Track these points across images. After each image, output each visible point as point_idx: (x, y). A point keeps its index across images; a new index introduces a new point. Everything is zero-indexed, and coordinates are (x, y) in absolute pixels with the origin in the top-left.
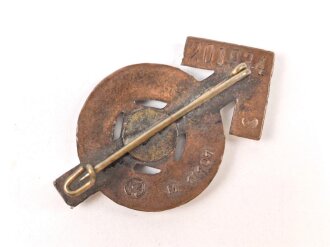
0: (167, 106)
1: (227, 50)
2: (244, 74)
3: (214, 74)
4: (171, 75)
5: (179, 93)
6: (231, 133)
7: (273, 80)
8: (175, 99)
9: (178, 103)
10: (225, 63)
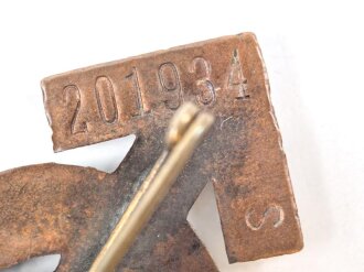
0: (62, 262)
1: (143, 73)
2: (197, 130)
3: (138, 142)
4: (42, 185)
5: (78, 219)
6: (232, 260)
7: (275, 98)
8: (75, 235)
9: (84, 243)
10: (153, 105)
